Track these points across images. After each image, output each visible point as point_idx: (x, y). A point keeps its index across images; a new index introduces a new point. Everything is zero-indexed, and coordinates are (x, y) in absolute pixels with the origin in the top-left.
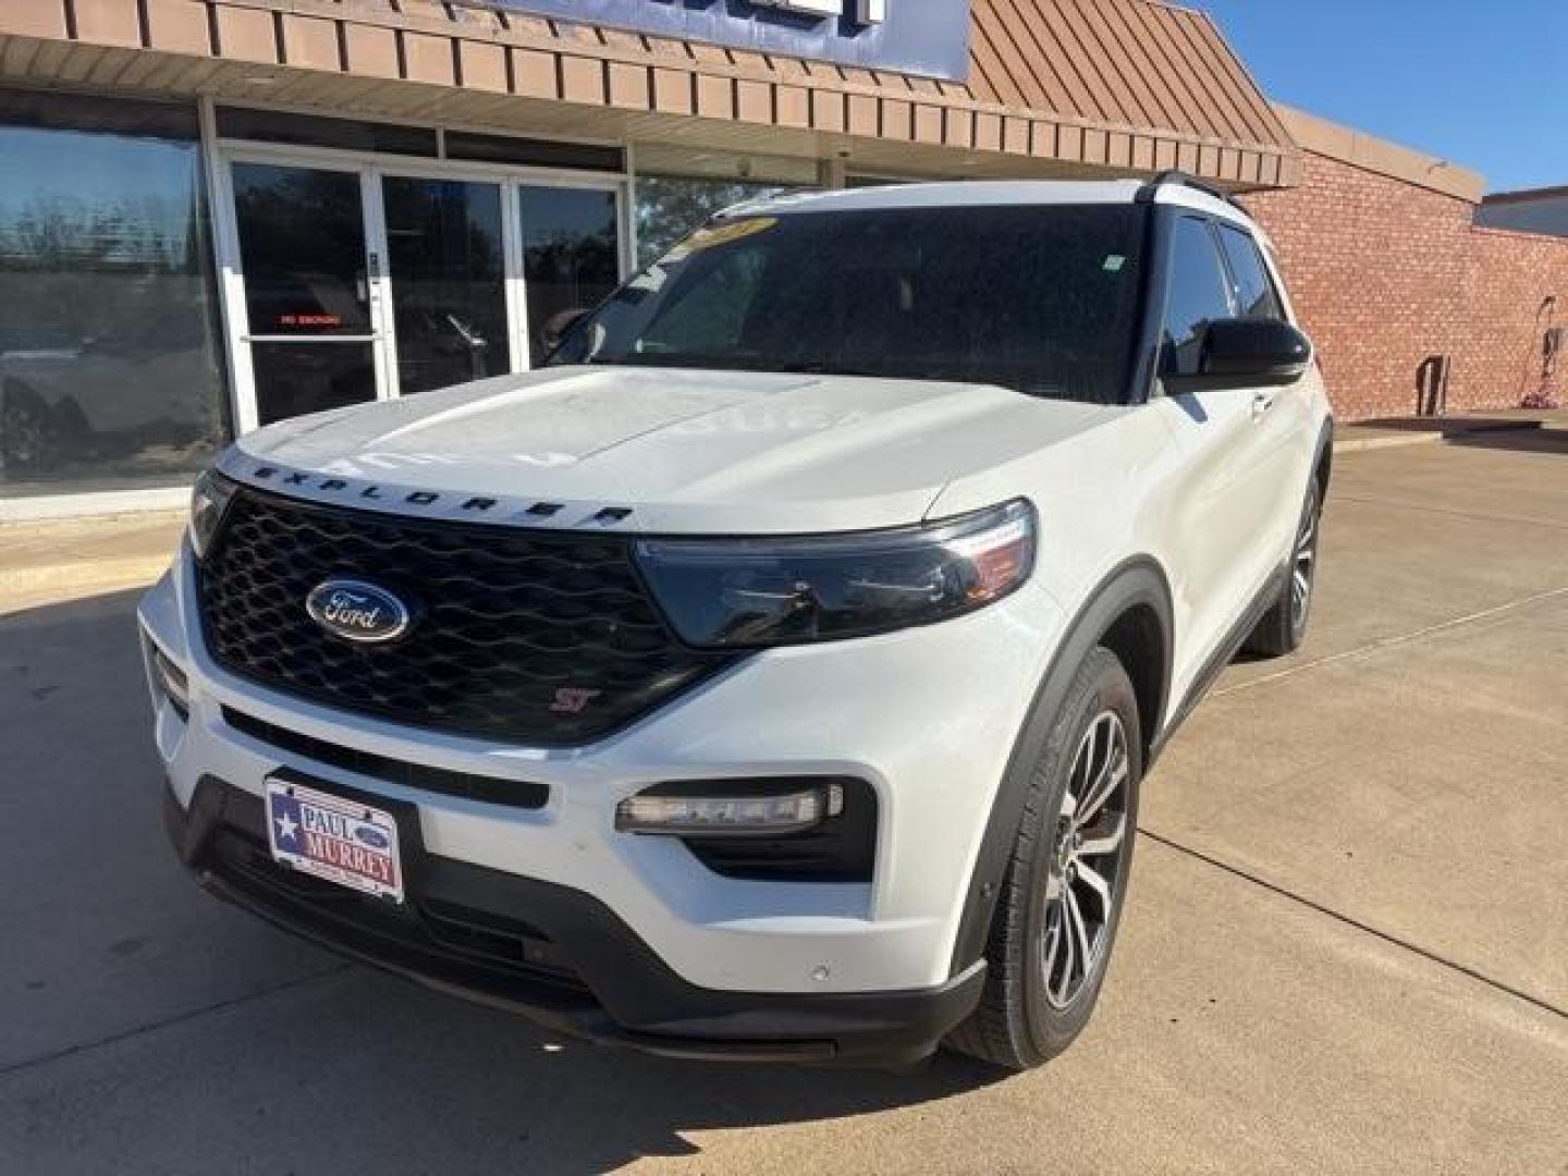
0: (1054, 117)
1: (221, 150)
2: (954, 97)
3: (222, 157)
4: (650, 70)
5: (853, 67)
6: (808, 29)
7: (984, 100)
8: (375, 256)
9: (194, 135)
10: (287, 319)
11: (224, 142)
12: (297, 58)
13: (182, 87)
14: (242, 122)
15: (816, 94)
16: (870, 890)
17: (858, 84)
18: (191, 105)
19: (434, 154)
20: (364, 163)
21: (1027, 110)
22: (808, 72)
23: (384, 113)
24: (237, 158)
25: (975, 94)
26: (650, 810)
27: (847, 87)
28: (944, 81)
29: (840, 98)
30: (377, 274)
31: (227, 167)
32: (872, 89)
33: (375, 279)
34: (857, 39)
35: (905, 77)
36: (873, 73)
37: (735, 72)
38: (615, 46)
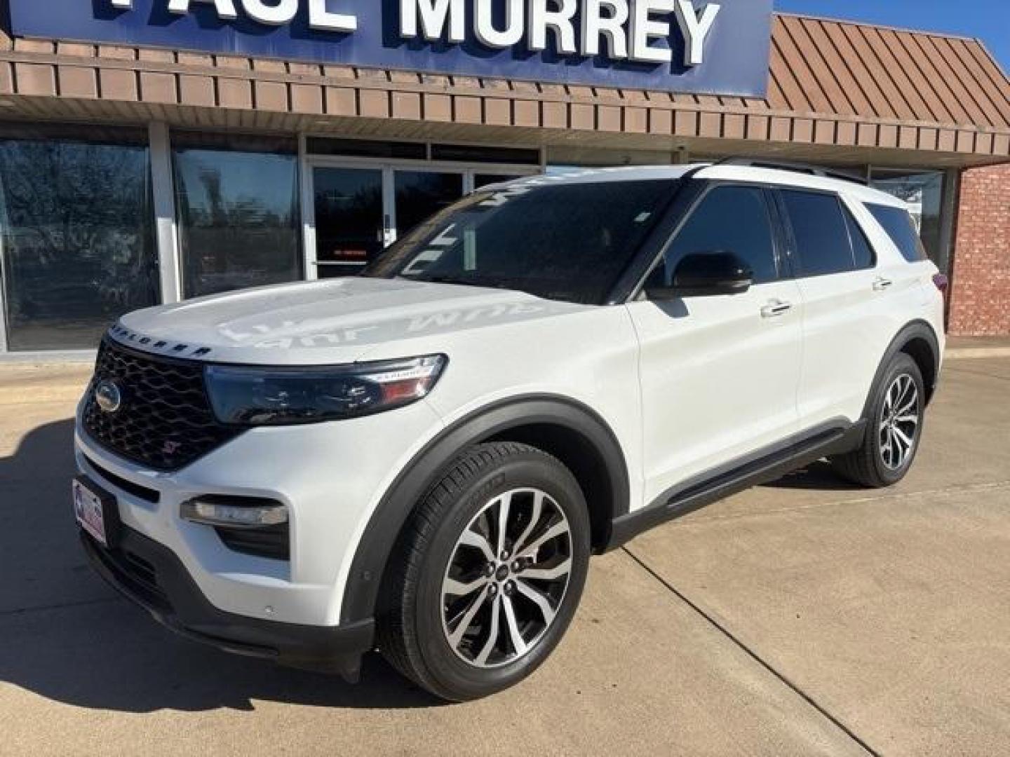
0: (834, 117)
1: (308, 161)
2: (755, 107)
3: (308, 163)
4: (541, 103)
5: (680, 93)
6: (648, 72)
7: (778, 108)
8: (388, 217)
9: (295, 153)
10: (338, 252)
11: (311, 156)
12: (333, 110)
13: (288, 128)
14: (319, 145)
15: (652, 112)
16: (289, 567)
17: (684, 103)
18: (294, 137)
19: (424, 157)
20: (385, 164)
21: (812, 113)
22: (648, 98)
23: (396, 136)
24: (316, 164)
25: (771, 104)
26: (203, 510)
27: (675, 106)
28: (748, 98)
29: (670, 113)
30: (388, 227)
31: (310, 170)
32: (694, 107)
33: (387, 229)
34: (684, 76)
35: (719, 98)
36: (695, 96)
37: (596, 101)
38: (519, 90)
